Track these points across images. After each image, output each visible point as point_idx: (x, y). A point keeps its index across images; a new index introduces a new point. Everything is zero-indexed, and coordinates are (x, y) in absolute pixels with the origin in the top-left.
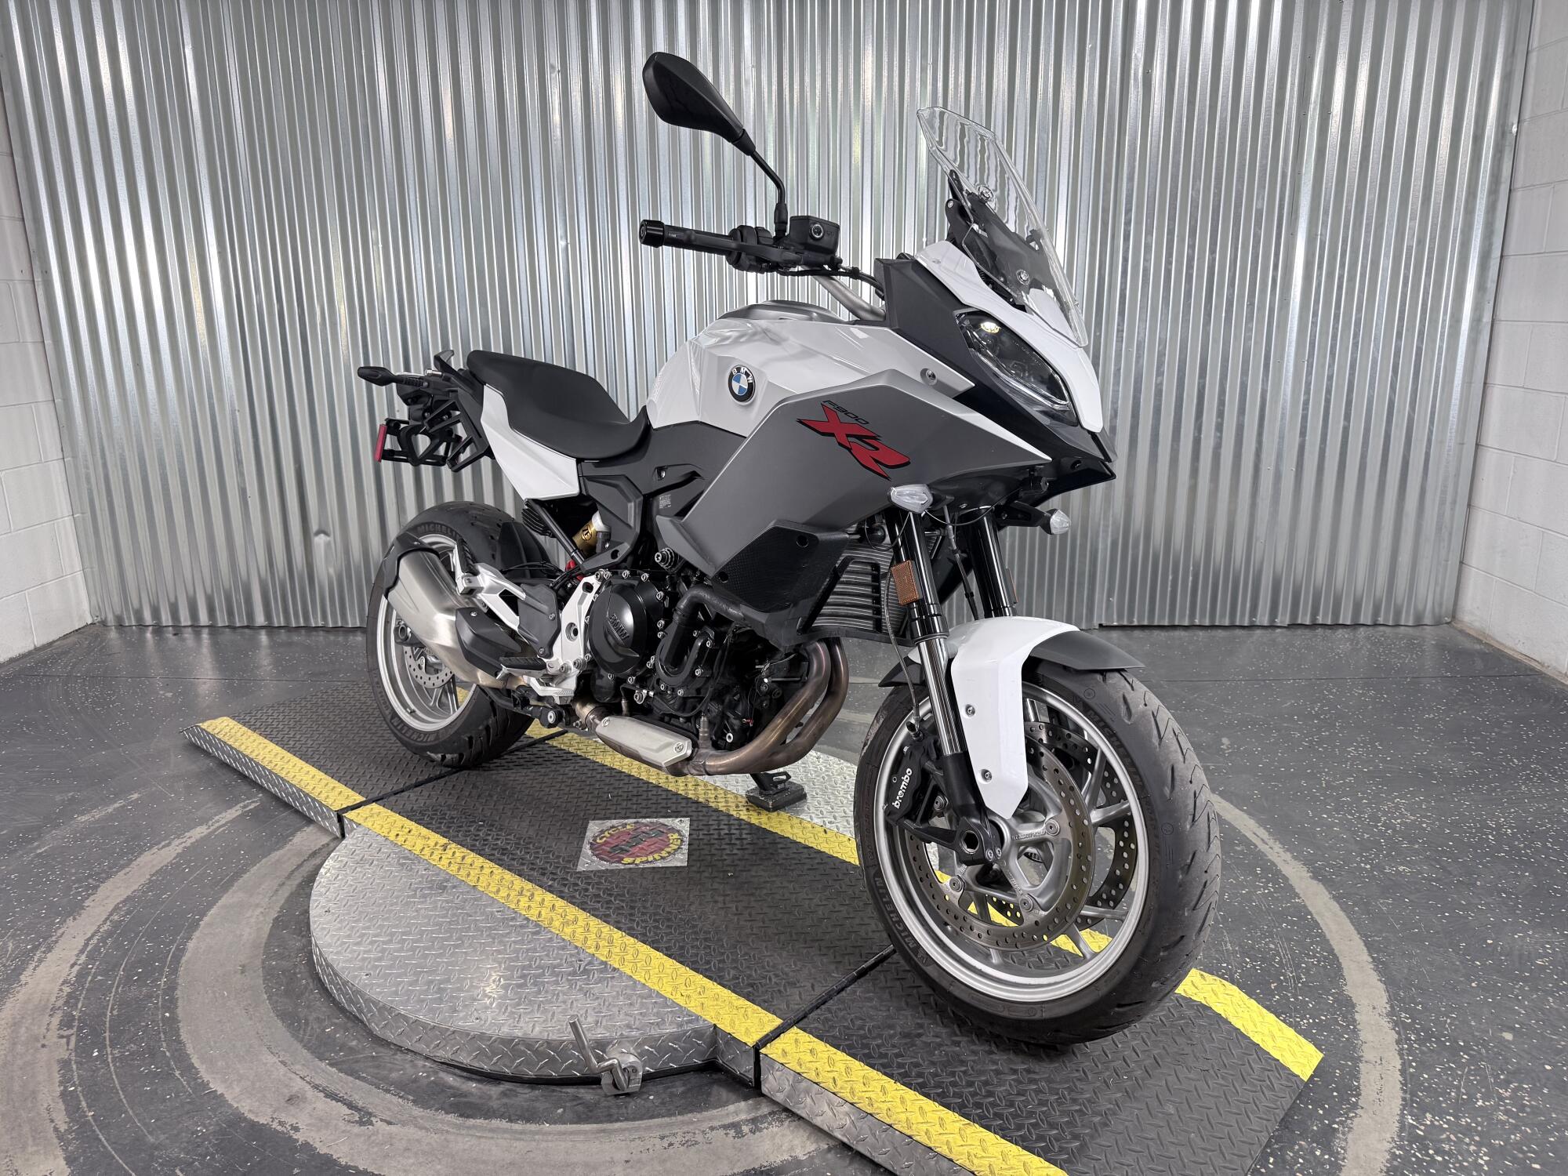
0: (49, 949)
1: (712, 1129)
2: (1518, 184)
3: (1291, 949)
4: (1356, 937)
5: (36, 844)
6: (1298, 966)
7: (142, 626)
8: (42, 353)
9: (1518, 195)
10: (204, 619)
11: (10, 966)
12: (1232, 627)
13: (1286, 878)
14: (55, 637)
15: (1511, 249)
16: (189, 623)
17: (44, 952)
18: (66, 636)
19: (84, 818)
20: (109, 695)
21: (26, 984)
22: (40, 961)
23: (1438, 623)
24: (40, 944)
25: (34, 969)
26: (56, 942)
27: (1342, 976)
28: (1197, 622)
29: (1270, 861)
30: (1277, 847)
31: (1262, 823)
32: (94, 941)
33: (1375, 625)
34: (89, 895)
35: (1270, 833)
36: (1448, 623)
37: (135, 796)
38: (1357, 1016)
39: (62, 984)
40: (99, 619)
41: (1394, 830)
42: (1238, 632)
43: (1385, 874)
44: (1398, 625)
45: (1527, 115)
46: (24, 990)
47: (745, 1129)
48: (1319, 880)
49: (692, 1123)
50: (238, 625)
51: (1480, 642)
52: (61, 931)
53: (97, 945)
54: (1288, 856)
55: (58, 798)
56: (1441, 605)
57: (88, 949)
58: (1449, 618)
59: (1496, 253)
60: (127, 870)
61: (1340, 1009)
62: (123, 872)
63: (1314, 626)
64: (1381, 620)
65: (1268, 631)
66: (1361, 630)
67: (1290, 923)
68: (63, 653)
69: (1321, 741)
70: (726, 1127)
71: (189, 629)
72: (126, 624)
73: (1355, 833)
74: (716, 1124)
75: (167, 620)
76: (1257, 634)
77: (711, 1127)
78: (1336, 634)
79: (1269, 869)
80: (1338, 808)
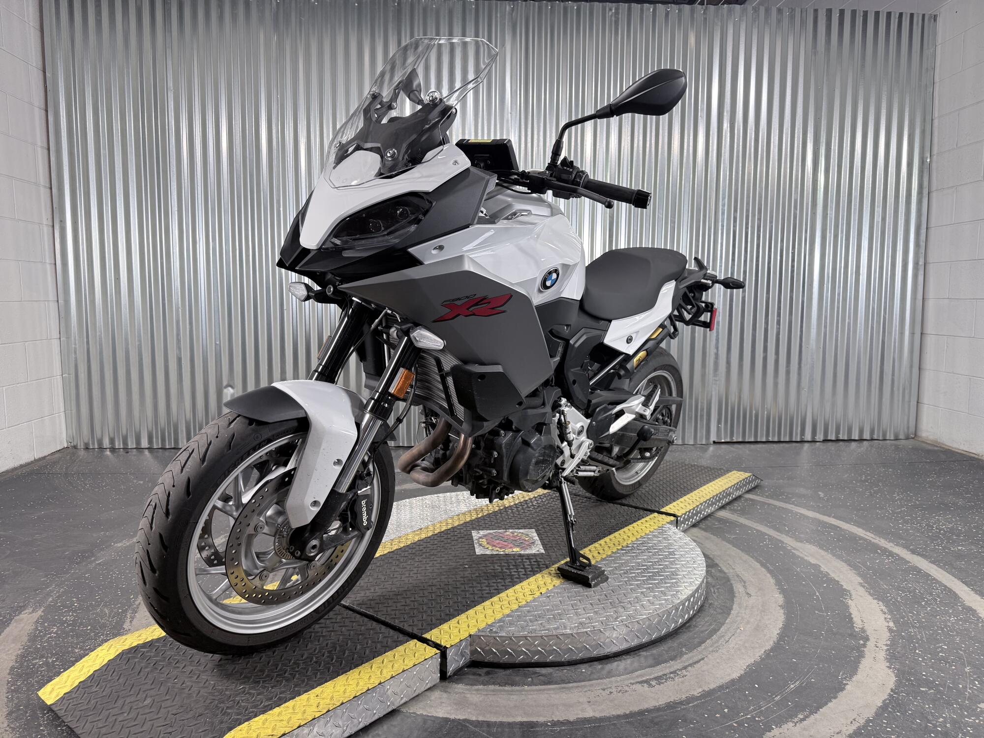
1: (633, 684)
2: (934, 188)
3: (922, 586)
4: (956, 580)
5: (93, 559)
6: (931, 594)
7: (101, 448)
8: (54, 271)
9: (934, 195)
10: (145, 443)
11: (112, 621)
12: (791, 442)
13: (898, 555)
14: (46, 454)
15: (933, 223)
16: (135, 447)
17: (132, 613)
18: (52, 454)
19: (119, 545)
20: (100, 483)
21: (129, 630)
22: (132, 618)
23: (907, 438)
24: (127, 609)
25: (131, 622)
26: (138, 608)
27: (959, 598)
28: (770, 439)
29: (882, 547)
30: (883, 540)
31: (868, 529)
33: (872, 440)
35: (874, 534)
36: (912, 438)
38: (980, 615)
40: (72, 444)
41: (944, 531)
42: (794, 444)
43: (952, 551)
44: (884, 440)
45: (935, 151)
47: (653, 683)
48: (917, 555)
49: (617, 682)
50: (167, 447)
51: (937, 447)
52: (137, 603)
54: (891, 544)
55: (95, 535)
56: (908, 428)
58: (914, 435)
59: (924, 226)
61: (969, 612)
63: (838, 440)
64: (875, 437)
65: (813, 444)
66: (865, 442)
67: (913, 574)
68: (55, 463)
69: (875, 492)
70: (640, 682)
71: (135, 450)
72: (91, 447)
73: (922, 533)
74: (632, 681)
75: (119, 444)
76: (806, 445)
77: (631, 683)
78: (854, 444)
79: (885, 551)
80: (906, 522)
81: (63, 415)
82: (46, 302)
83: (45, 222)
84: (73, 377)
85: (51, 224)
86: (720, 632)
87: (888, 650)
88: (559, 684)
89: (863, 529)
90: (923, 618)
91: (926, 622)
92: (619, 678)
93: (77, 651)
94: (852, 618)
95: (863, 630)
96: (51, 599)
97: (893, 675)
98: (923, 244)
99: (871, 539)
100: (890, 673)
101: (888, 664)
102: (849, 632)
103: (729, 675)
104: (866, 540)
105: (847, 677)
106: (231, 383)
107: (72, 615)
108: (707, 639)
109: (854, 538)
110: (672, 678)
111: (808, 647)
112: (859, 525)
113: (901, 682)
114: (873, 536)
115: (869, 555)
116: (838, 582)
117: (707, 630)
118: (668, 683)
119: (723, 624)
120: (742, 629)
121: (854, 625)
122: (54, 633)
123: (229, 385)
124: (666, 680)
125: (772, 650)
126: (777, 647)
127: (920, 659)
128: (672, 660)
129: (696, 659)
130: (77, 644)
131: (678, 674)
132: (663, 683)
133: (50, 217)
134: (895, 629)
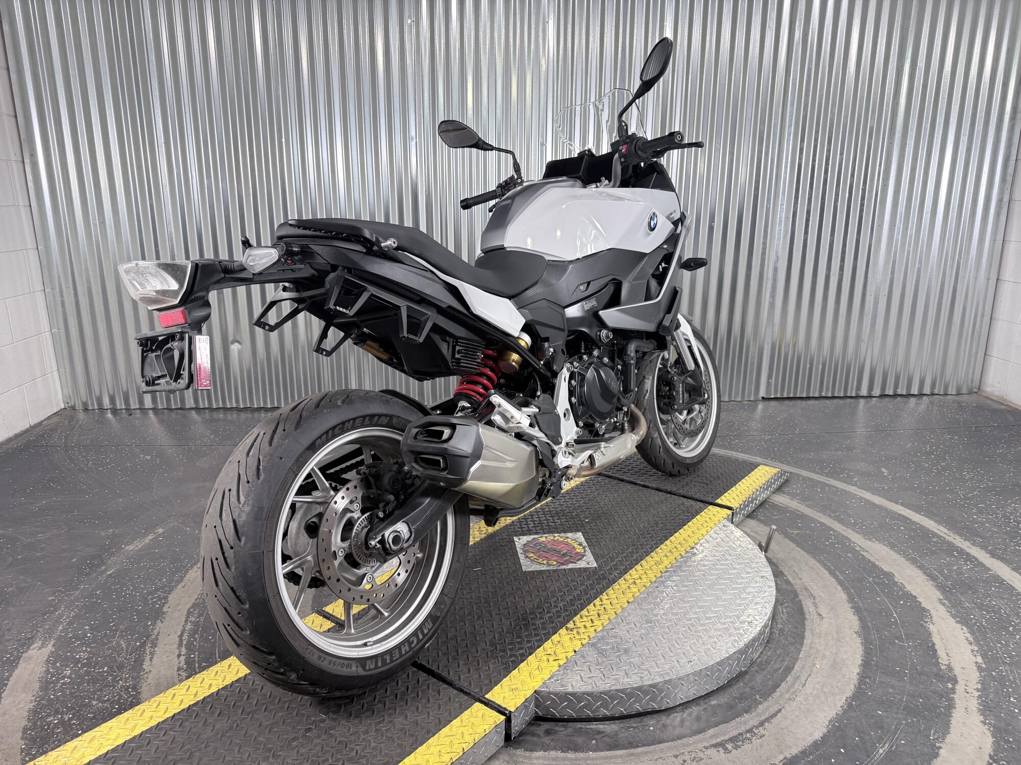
0: (154, 645)
1: (706, 748)
3: (1007, 604)
5: (103, 568)
6: (1018, 616)
7: (101, 409)
8: (29, 214)
10: (149, 405)
11: (130, 659)
12: (846, 397)
13: (976, 559)
14: (42, 418)
16: (138, 407)
17: (152, 647)
18: (49, 418)
19: (131, 547)
20: (103, 458)
21: (150, 671)
22: (152, 654)
23: (970, 393)
24: (145, 641)
25: (151, 660)
26: (157, 639)
28: (823, 394)
29: (958, 547)
30: (957, 537)
31: (939, 522)
32: (185, 637)
33: (933, 394)
34: (164, 604)
35: (948, 529)
36: (976, 393)
37: (161, 530)
39: (178, 671)
40: (70, 405)
42: (848, 400)
44: (946, 394)
46: (150, 676)
47: (729, 746)
48: (997, 559)
49: (689, 745)
50: (174, 408)
51: (1002, 404)
52: (156, 632)
53: (189, 641)
54: (968, 543)
55: (103, 534)
56: (972, 381)
57: (184, 643)
58: (977, 390)
59: (1013, 158)
60: (183, 584)
62: (180, 585)
63: (895, 396)
64: (936, 391)
65: (869, 399)
66: (925, 398)
67: (996, 587)
68: (54, 430)
69: (944, 469)
70: (715, 746)
71: (138, 411)
72: (91, 408)
73: (1000, 527)
74: (706, 744)
75: (121, 405)
76: (862, 401)
77: (704, 747)
78: (913, 400)
79: (961, 552)
80: (980, 512)
81: (56, 374)
82: (25, 251)
83: (13, 158)
84: (62, 330)
85: (20, 159)
86: (794, 671)
87: (979, 697)
88: (626, 748)
89: (936, 521)
90: (1013, 650)
91: (1017, 655)
92: (691, 739)
93: (94, 703)
94: (936, 651)
95: (950, 668)
96: (61, 628)
97: (989, 734)
98: (1009, 178)
99: (945, 536)
100: (986, 731)
101: (982, 718)
102: (935, 670)
103: (811, 734)
104: (939, 537)
105: (939, 737)
106: (238, 338)
107: (86, 651)
108: (782, 681)
109: (926, 534)
110: (749, 739)
111: (892, 693)
112: (930, 515)
113: (999, 745)
114: (946, 531)
115: (945, 559)
116: (915, 597)
117: (780, 668)
118: (746, 746)
119: (797, 659)
120: (818, 666)
121: (940, 661)
122: (68, 678)
123: (235, 341)
124: (743, 742)
125: (854, 697)
126: (859, 694)
127: (1017, 711)
128: (747, 712)
129: (772, 710)
130: (94, 693)
131: (755, 733)
132: (739, 747)
133: (18, 151)
134: (984, 666)
